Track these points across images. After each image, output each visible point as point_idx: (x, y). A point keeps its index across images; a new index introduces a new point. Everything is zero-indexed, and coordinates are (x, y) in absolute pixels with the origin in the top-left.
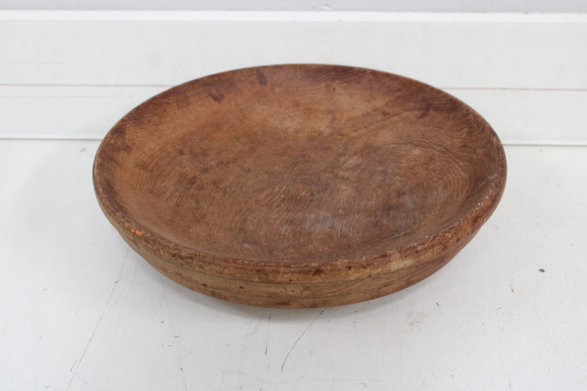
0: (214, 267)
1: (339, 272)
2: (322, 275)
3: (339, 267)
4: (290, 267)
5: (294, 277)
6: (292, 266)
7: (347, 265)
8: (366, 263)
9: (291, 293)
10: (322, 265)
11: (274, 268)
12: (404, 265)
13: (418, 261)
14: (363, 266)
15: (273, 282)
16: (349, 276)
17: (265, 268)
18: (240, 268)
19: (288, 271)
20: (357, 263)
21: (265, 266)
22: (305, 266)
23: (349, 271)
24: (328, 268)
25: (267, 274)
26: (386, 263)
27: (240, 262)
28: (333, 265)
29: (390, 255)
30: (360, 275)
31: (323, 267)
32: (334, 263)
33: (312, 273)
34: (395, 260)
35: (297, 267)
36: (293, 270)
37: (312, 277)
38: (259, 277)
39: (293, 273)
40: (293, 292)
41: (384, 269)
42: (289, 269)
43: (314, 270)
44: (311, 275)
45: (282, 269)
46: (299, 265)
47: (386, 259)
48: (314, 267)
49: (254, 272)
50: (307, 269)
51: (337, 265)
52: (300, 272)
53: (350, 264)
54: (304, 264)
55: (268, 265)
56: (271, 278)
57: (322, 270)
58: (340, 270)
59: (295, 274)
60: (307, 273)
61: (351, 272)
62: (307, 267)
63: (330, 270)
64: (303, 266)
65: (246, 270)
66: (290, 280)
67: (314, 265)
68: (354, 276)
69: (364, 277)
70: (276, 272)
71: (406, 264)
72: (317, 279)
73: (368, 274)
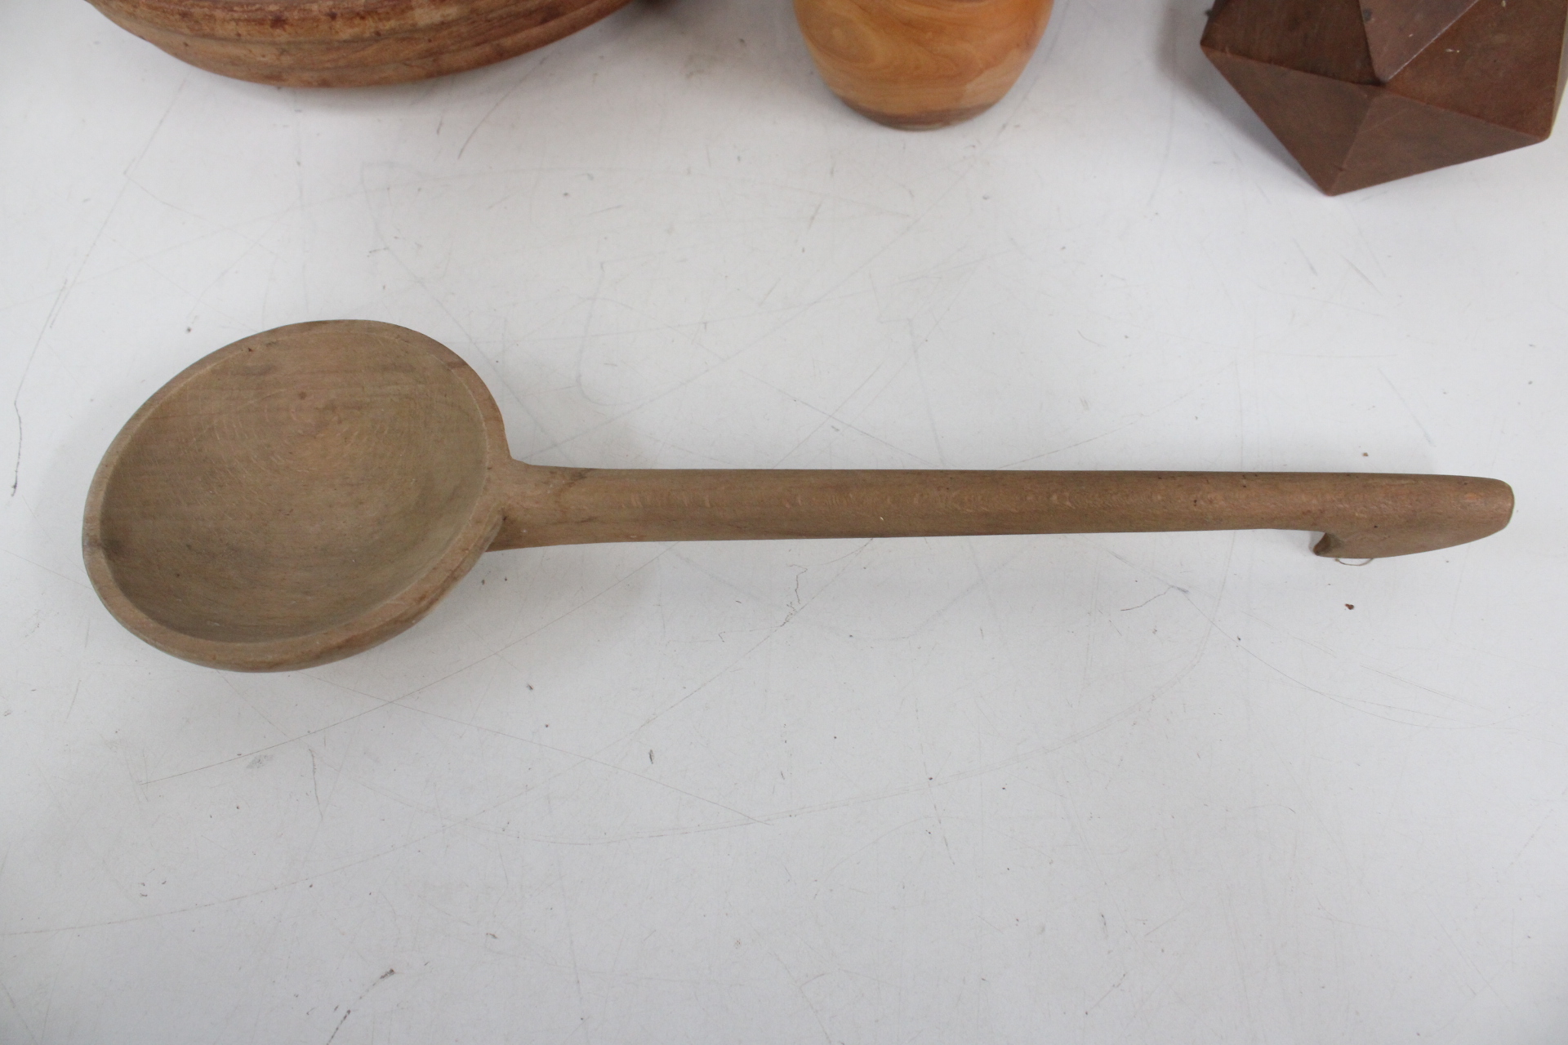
1: (315, 24)
2: (287, 27)
3: (315, 13)
4: (232, 11)
5: (243, 30)
6: (236, 8)
7: (328, 11)
8: (362, 9)
9: (262, 59)
10: (287, 9)
11: (206, 10)
12: (443, 16)
13: (473, 11)
14: (358, 14)
15: (211, 36)
16: (337, 32)
17: (192, 10)
19: (228, 17)
20: (348, 8)
21: (193, 6)
22: (257, 10)
23: (333, 23)
24: (296, 15)
25: (197, 22)
26: (403, 12)
28: (305, 10)
30: (357, 30)
31: (287, 14)
32: (308, 6)
33: (269, 22)
34: (421, 6)
35: (243, 12)
36: (236, 15)
37: (270, 30)
38: (189, 27)
39: (237, 21)
40: (264, 56)
41: (402, 22)
42: (230, 13)
43: (270, 17)
44: (267, 27)
45: (219, 14)
46: (247, 6)
47: (403, 4)
48: (272, 12)
49: (177, 17)
50: (259, 15)
51: (311, 11)
52: (248, 21)
53: (334, 10)
54: (257, 6)
55: (198, 5)
56: (207, 30)
57: (284, 18)
58: (316, 20)
59: (241, 23)
60: (261, 22)
61: (338, 24)
62: (259, 13)
63: (299, 20)
64: (254, 8)
65: (164, 12)
66: (239, 35)
67: (273, 8)
68: (346, 33)
69: (367, 35)
70: (211, 17)
71: (448, 15)
72: (282, 36)
73: (372, 30)
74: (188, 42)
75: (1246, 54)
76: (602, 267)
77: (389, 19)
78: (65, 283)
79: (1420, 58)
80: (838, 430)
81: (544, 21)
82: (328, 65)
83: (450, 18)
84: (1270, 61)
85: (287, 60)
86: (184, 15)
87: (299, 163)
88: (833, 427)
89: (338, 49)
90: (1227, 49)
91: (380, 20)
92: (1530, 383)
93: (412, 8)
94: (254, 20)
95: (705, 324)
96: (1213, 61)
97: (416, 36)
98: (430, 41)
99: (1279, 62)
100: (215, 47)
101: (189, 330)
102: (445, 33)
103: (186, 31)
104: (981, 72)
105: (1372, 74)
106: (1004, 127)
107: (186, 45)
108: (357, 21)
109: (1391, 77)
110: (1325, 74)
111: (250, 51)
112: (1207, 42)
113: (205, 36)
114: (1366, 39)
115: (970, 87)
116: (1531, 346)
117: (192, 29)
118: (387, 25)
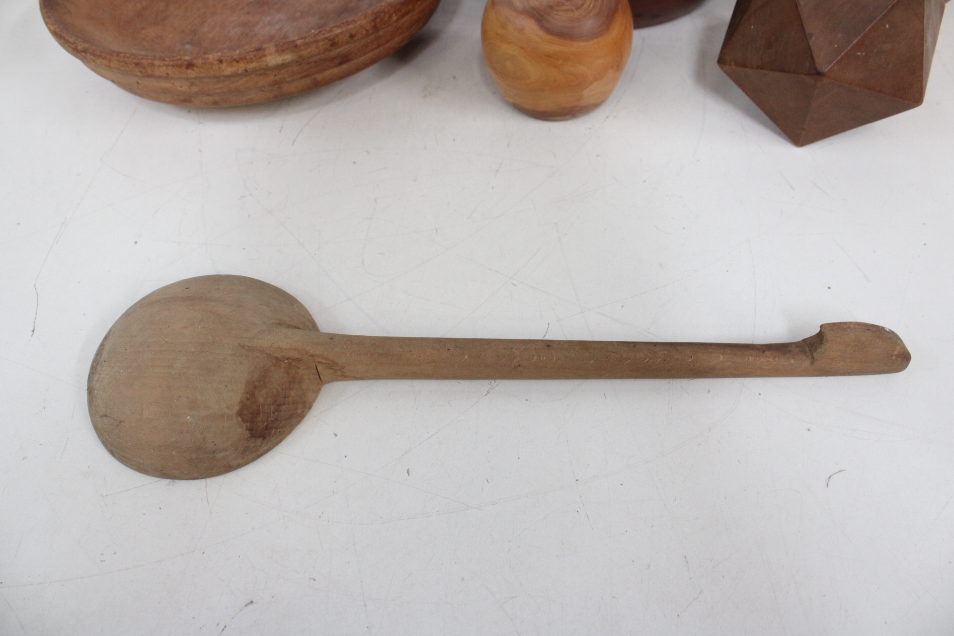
0: (102, 60)
1: (211, 66)
2: (195, 68)
3: (211, 60)
4: (164, 60)
5: (170, 71)
7: (218, 59)
8: (237, 56)
9: (180, 89)
10: (195, 58)
11: (150, 61)
12: (283, 60)
13: (300, 57)
14: (235, 60)
15: (152, 76)
16: (223, 71)
18: (122, 62)
20: (229, 56)
21: (142, 59)
22: (178, 59)
23: (221, 65)
24: (200, 61)
25: (144, 68)
26: (260, 58)
27: (122, 55)
28: (205, 58)
29: (264, 49)
30: (234, 69)
31: (195, 61)
32: (207, 56)
33: (185, 66)
34: (270, 54)
35: (171, 61)
36: (166, 63)
37: (185, 70)
38: (139, 71)
39: (167, 66)
40: (181, 87)
41: (260, 64)
42: (163, 62)
43: (185, 63)
44: (184, 68)
45: (157, 63)
46: (173, 58)
47: (260, 53)
48: (186, 60)
49: (134, 65)
50: (180, 62)
51: (208, 59)
52: (173, 66)
53: (221, 58)
54: (179, 57)
56: (149, 71)
57: (193, 63)
58: (212, 64)
59: (169, 67)
60: (180, 66)
61: (224, 66)
62: (179, 61)
63: (202, 64)
64: (176, 58)
65: (126, 63)
66: (168, 74)
67: (187, 58)
68: (228, 70)
69: (240, 72)
70: (152, 65)
71: (286, 59)
72: (192, 73)
73: (243, 69)
74: (139, 81)
75: (744, 66)
76: (376, 201)
77: (252, 62)
78: (65, 219)
79: (841, 59)
80: (515, 285)
81: (341, 64)
82: (218, 91)
83: (287, 61)
84: (757, 68)
85: (194, 89)
86: (137, 64)
87: (200, 151)
88: (513, 284)
89: (224, 81)
90: (733, 64)
91: (248, 63)
92: (925, 244)
93: (265, 56)
94: (177, 65)
95: (437, 230)
96: (725, 72)
97: (268, 72)
98: (275, 75)
99: (762, 67)
100: (154, 83)
101: (136, 243)
102: (284, 71)
103: (138, 74)
104: (591, 83)
105: (815, 69)
106: (607, 117)
107: (138, 83)
108: (235, 64)
109: (826, 70)
110: (789, 72)
111: (174, 84)
112: (721, 61)
113: (148, 76)
114: (810, 50)
115: (586, 92)
116: (924, 224)
117: (141, 72)
118: (251, 66)
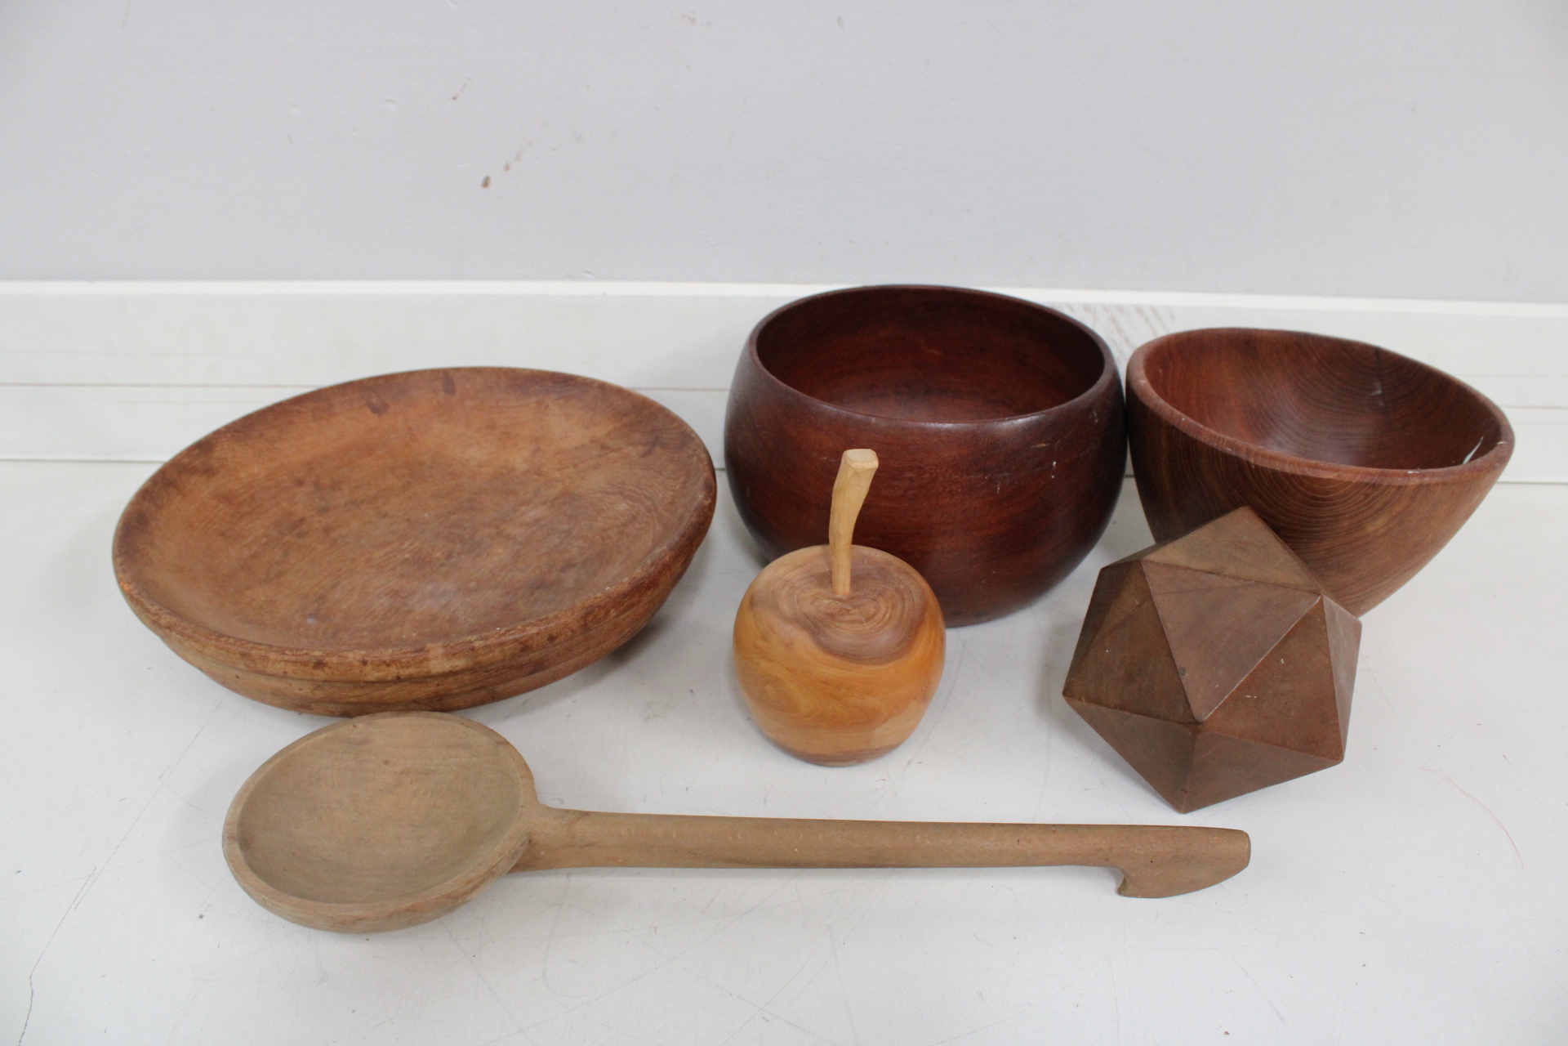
0: (193, 644)
1: (349, 668)
2: (326, 668)
3: (350, 660)
4: (284, 654)
5: (290, 669)
6: (287, 652)
7: (361, 658)
8: (389, 658)
9: (299, 692)
10: (327, 655)
11: (263, 653)
12: (452, 666)
13: (478, 663)
14: (384, 662)
15: (262, 673)
16: (366, 675)
17: (251, 652)
18: (222, 649)
19: (280, 658)
20: (377, 657)
21: (252, 648)
22: (304, 654)
23: (364, 668)
24: (335, 660)
25: (254, 661)
26: (421, 662)
27: (223, 639)
28: (342, 656)
29: (428, 651)
30: (381, 674)
31: (327, 659)
32: (345, 654)
33: (312, 664)
34: (436, 658)
35: (293, 655)
36: (286, 658)
37: (312, 670)
38: (245, 664)
39: (287, 662)
40: (301, 690)
41: (420, 670)
42: (281, 656)
43: (313, 661)
44: (310, 668)
45: (272, 656)
46: (297, 652)
47: (421, 656)
48: (315, 656)
49: (238, 656)
50: (306, 658)
51: (347, 657)
52: (295, 662)
53: (366, 659)
54: (305, 651)
55: (256, 648)
56: (260, 666)
57: (324, 662)
58: (350, 665)
59: (289, 664)
60: (305, 664)
61: (368, 669)
62: (305, 656)
63: (337, 664)
64: (302, 653)
65: (228, 652)
66: (285, 673)
67: (317, 653)
68: (373, 675)
69: (390, 678)
70: (265, 658)
71: (457, 666)
72: (320, 674)
73: (394, 675)
74: (240, 675)
75: (1098, 702)
77: (408, 667)
78: (95, 869)
79: (1226, 703)
80: (768, 1021)
81: (532, 672)
82: (352, 700)
83: (457, 669)
84: (1116, 708)
85: (319, 694)
86: (244, 655)
88: (764, 1018)
89: (363, 688)
90: (1083, 699)
91: (402, 667)
92: (1364, 965)
93: (427, 659)
94: (301, 662)
95: (656, 928)
96: (1074, 707)
97: (428, 680)
98: (438, 685)
99: (1122, 707)
100: (262, 680)
101: (201, 917)
102: (451, 679)
103: (243, 667)
104: (886, 720)
105: (1192, 716)
106: (909, 763)
107: (238, 677)
108: (383, 667)
109: (1206, 718)
110: (1158, 717)
111: (290, 685)
112: (1067, 693)
113: (257, 672)
114: (1183, 689)
115: (878, 732)
117: (247, 666)
118: (405, 672)
